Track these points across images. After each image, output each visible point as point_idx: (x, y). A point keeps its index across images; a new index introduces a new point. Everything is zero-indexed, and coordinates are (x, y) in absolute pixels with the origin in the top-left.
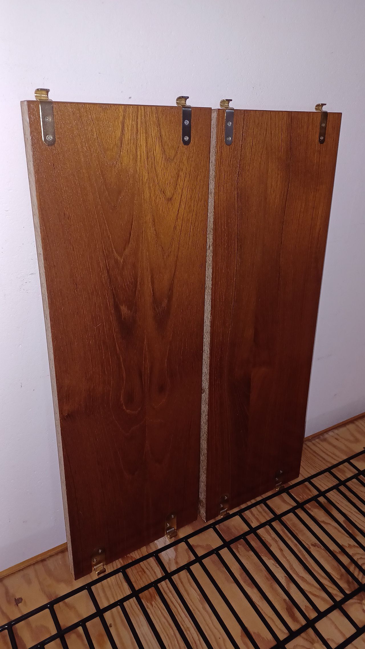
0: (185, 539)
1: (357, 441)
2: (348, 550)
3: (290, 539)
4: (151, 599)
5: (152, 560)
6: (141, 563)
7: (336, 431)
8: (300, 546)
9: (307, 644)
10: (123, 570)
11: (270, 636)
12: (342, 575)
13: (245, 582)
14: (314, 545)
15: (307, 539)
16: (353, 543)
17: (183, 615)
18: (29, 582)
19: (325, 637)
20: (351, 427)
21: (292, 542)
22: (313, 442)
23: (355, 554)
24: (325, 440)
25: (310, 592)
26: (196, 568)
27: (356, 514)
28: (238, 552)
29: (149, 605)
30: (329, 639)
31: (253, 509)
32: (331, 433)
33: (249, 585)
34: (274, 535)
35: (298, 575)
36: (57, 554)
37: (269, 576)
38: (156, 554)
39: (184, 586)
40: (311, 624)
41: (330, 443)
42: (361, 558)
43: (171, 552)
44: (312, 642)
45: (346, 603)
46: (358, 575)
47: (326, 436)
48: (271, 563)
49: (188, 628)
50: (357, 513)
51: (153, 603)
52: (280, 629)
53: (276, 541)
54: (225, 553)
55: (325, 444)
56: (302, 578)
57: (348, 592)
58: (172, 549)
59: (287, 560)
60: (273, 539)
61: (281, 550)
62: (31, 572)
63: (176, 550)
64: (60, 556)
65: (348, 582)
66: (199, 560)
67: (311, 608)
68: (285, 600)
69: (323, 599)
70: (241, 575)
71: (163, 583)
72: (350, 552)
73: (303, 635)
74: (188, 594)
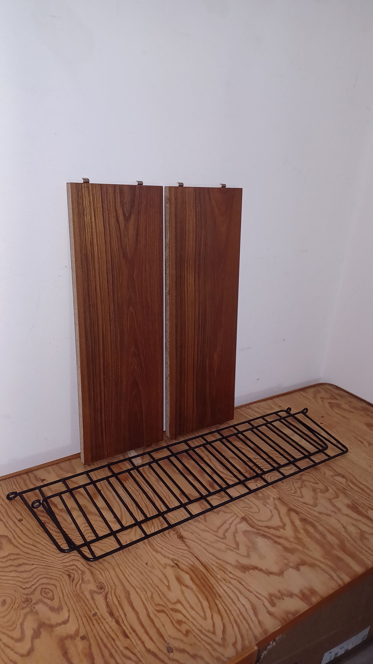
0: (148, 453)
1: (272, 409)
2: (253, 460)
4: (126, 479)
5: (127, 462)
6: (119, 463)
7: (258, 404)
8: (223, 458)
10: (108, 466)
11: (197, 494)
12: (248, 471)
13: (186, 473)
15: (228, 454)
16: (258, 457)
18: (49, 473)
20: (270, 402)
22: (242, 409)
23: (257, 462)
24: (250, 408)
25: (225, 478)
26: (154, 465)
27: (264, 445)
28: (182, 458)
29: (124, 482)
30: (232, 494)
31: (194, 440)
32: (254, 405)
34: (205, 451)
35: (219, 471)
38: (130, 459)
39: (146, 475)
40: (223, 490)
41: (253, 410)
42: (261, 464)
43: (139, 458)
45: (247, 482)
46: (258, 470)
47: (251, 406)
48: (203, 465)
50: (263, 443)
51: (127, 481)
52: (204, 492)
53: (207, 456)
54: (173, 458)
55: (249, 411)
56: (222, 472)
57: (249, 477)
59: (214, 464)
60: (205, 453)
61: (210, 460)
62: (50, 468)
63: (142, 458)
64: (68, 461)
65: (250, 473)
66: (156, 461)
67: (225, 483)
68: (209, 481)
69: (233, 480)
70: (184, 470)
71: (133, 471)
72: (255, 461)
73: (218, 494)
74: (149, 478)
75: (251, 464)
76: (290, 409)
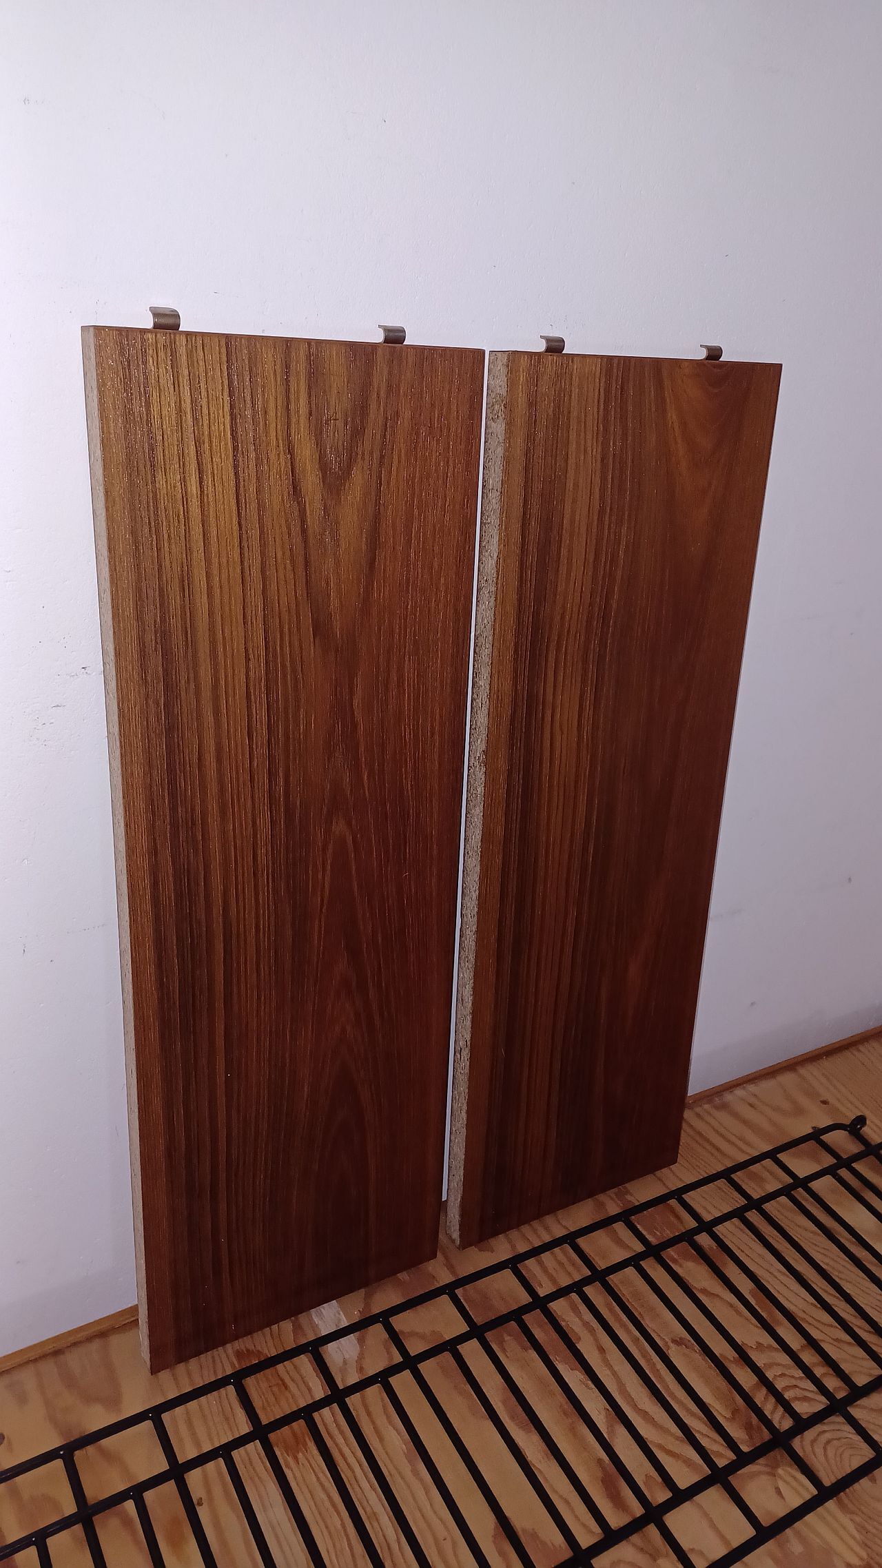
0: (384, 1318)
1: (799, 1111)
2: (754, 1356)
3: (623, 1326)
4: (295, 1448)
5: (304, 1362)
6: (280, 1367)
7: (751, 1088)
8: (646, 1344)
9: (640, 1559)
10: (237, 1379)
11: (558, 1539)
12: (735, 1412)
13: (512, 1418)
14: (679, 1342)
15: (664, 1326)
16: (767, 1340)
17: (365, 1484)
18: (22, 1399)
19: (685, 1544)
20: (787, 1079)
21: (627, 1335)
22: (698, 1109)
23: (770, 1366)
24: (724, 1107)
25: (660, 1447)
26: (403, 1383)
27: (779, 1276)
28: (504, 1350)
29: (290, 1459)
30: (692, 1550)
31: (546, 1257)
32: (739, 1092)
33: (521, 1426)
34: (588, 1316)
35: (635, 1407)
36: (89, 1339)
37: (568, 1407)
38: (314, 1348)
39: (373, 1423)
40: (654, 1515)
41: (736, 1115)
42: (783, 1375)
43: (350, 1343)
44: (654, 1556)
45: (738, 1472)
46: (773, 1413)
47: (728, 1097)
48: (575, 1378)
49: (375, 1514)
50: (784, 1274)
51: (300, 1455)
52: (584, 1525)
53: (592, 1331)
54: (472, 1351)
55: (723, 1116)
56: (645, 1414)
57: (745, 1448)
58: (352, 1338)
59: (614, 1374)
60: (586, 1324)
61: (601, 1350)
62: (27, 1378)
63: (361, 1341)
64: (96, 1345)
65: (748, 1427)
66: (411, 1363)
67: (660, 1480)
68: (600, 1461)
69: (688, 1462)
70: (504, 1402)
71: (326, 1412)
72: (760, 1359)
73: (635, 1538)
74: (381, 1439)
75: (745, 1378)
76: (861, 1120)
